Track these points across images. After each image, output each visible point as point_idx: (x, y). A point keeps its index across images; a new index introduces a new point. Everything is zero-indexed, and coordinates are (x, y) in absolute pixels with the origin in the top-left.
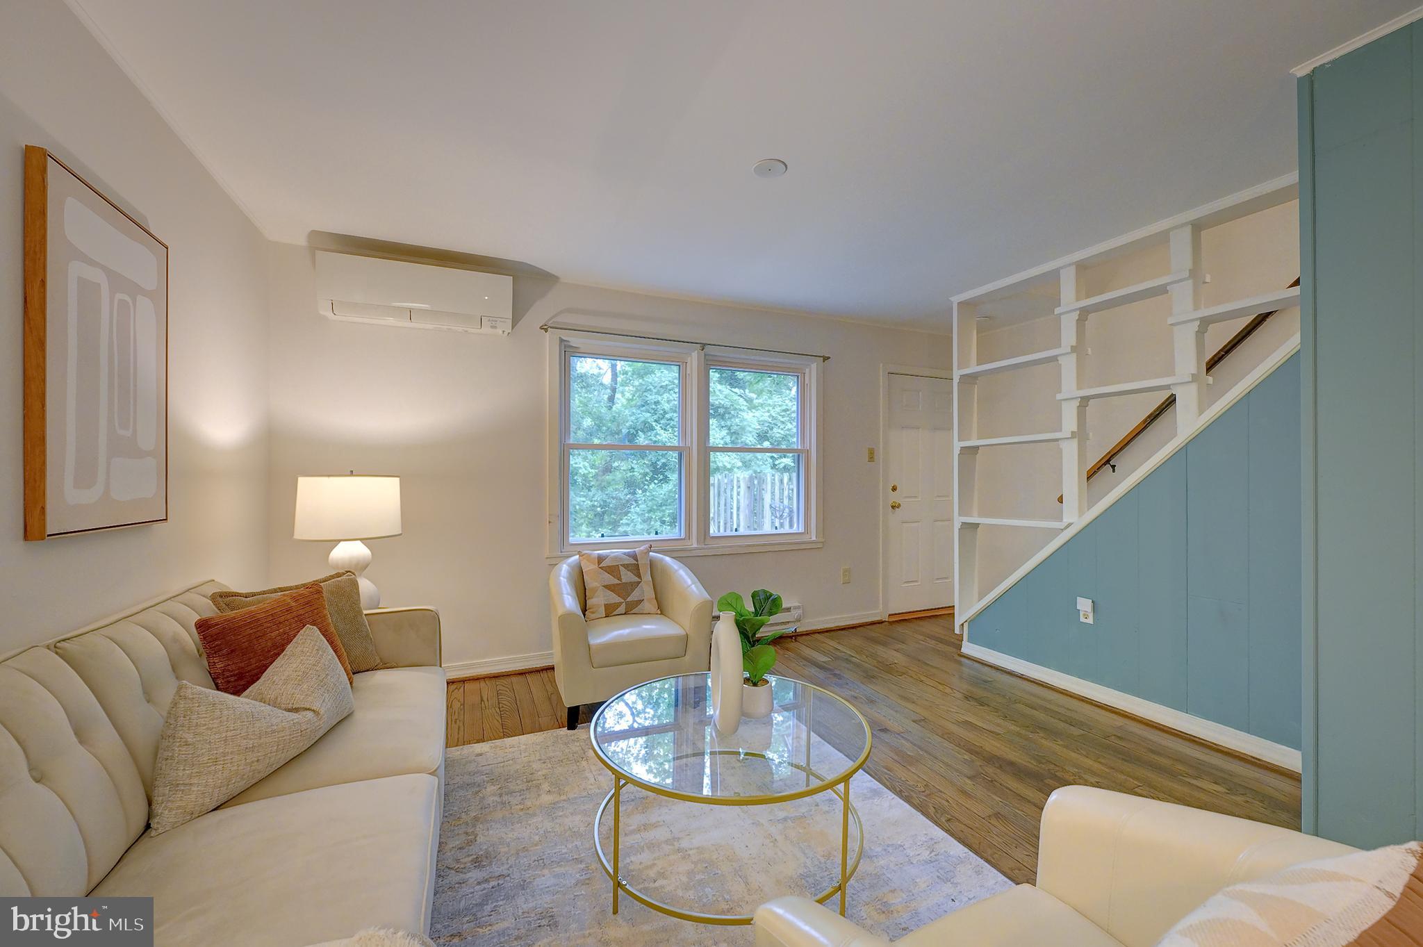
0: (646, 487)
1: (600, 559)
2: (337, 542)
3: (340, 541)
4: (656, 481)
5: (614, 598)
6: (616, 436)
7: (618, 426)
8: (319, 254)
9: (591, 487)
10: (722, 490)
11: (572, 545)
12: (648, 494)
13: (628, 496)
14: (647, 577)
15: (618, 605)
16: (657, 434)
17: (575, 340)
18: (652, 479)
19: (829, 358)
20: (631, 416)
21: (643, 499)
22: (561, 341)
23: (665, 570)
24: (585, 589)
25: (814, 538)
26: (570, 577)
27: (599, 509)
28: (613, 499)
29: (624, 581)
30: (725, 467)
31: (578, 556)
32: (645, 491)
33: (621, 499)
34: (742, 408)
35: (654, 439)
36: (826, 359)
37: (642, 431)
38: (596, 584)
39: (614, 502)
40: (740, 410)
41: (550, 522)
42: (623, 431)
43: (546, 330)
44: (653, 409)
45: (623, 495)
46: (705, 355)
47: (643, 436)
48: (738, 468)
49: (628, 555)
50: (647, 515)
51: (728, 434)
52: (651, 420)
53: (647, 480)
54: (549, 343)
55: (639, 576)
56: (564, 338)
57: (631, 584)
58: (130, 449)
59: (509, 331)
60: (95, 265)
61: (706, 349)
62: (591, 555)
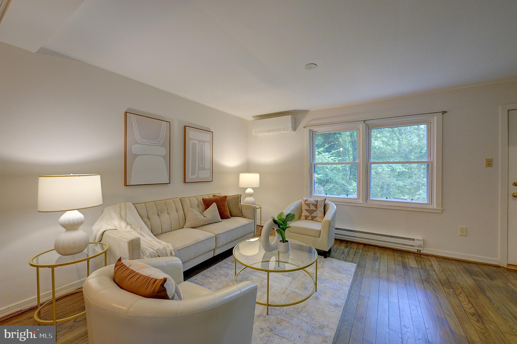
2: (247, 188)
3: (248, 188)
5: (308, 214)
14: (321, 209)
15: (309, 216)
19: (446, 112)
29: (311, 209)
36: (444, 112)
38: (303, 208)
41: (306, 188)
43: (305, 128)
54: (306, 132)
55: (317, 209)
56: (311, 129)
57: (313, 210)
58: (204, 169)
59: (292, 131)
60: (196, 140)
61: (367, 122)
62: (304, 199)
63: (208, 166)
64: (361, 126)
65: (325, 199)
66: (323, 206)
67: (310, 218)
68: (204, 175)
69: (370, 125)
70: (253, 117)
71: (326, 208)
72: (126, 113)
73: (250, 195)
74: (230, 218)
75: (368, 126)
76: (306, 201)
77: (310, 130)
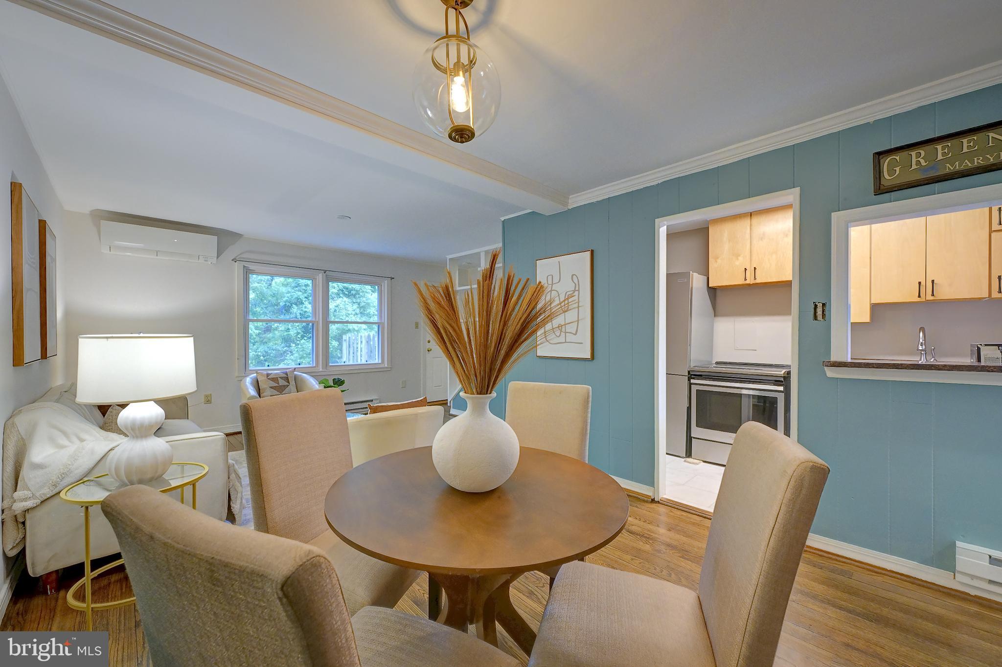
0: (298, 342)
1: (268, 375)
4: (305, 338)
5: (276, 393)
6: (276, 307)
7: (277, 299)
8: (103, 222)
9: (256, 342)
10: (351, 343)
11: (251, 370)
12: (299, 346)
13: (285, 348)
14: (292, 383)
16: (306, 307)
17: (252, 267)
18: (303, 337)
19: (394, 278)
20: (287, 293)
21: (296, 350)
22: (244, 267)
23: (303, 380)
24: (260, 389)
25: (386, 366)
26: (252, 384)
27: (262, 358)
28: (273, 351)
29: (280, 385)
30: (354, 329)
31: (255, 374)
32: (297, 345)
33: (279, 350)
34: (368, 291)
35: (305, 310)
36: (392, 278)
37: (296, 304)
38: (265, 386)
39: (274, 352)
40: (366, 292)
41: (238, 359)
42: (281, 304)
43: (236, 262)
44: (304, 290)
45: (281, 347)
46: (326, 275)
47: (296, 308)
48: (364, 329)
49: (283, 373)
50: (299, 361)
51: (358, 307)
52: (302, 297)
53: (299, 338)
54: (237, 268)
55: (289, 383)
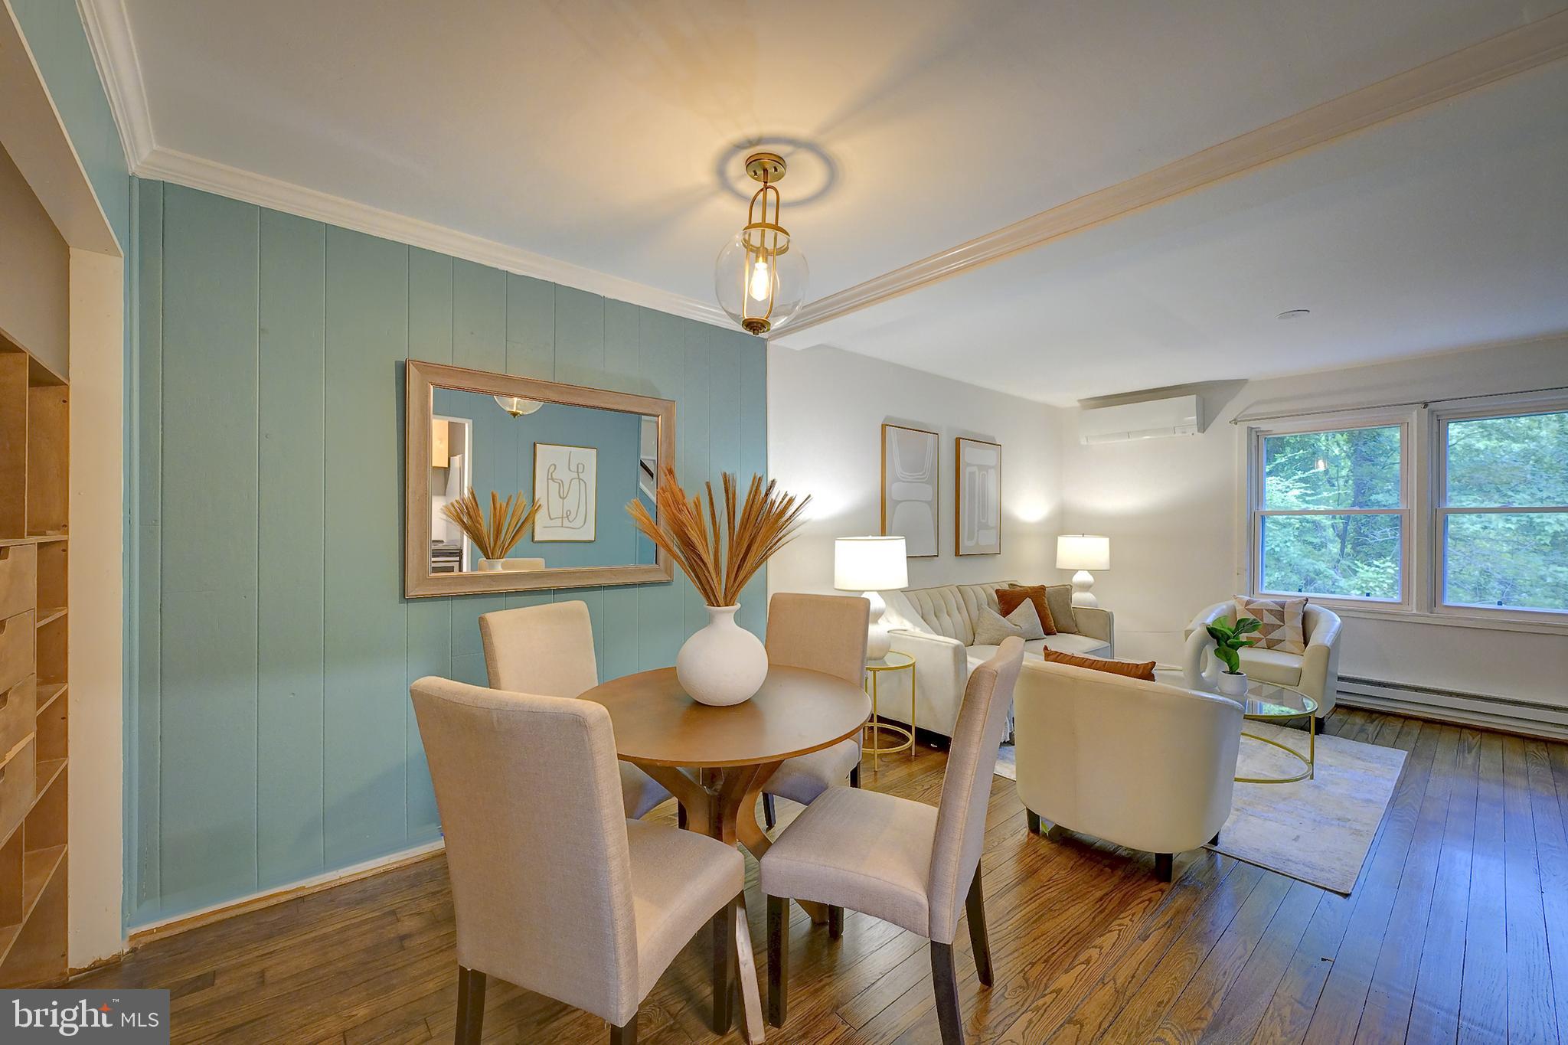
2: (1077, 570)
3: (1079, 570)
5: (1257, 634)
15: (1258, 640)
56: (1253, 427)
57: (1273, 625)
58: (986, 527)
59: (1196, 433)
60: (974, 465)
61: (1431, 406)
62: (1241, 599)
63: (992, 520)
64: (1415, 417)
65: (1307, 600)
66: (1301, 617)
67: (1263, 643)
68: (987, 540)
69: (1442, 413)
70: (1080, 401)
71: (1310, 625)
72: (884, 426)
73: (1085, 587)
74: (1055, 634)
75: (1438, 416)
76: (1248, 603)
77: (1250, 429)
